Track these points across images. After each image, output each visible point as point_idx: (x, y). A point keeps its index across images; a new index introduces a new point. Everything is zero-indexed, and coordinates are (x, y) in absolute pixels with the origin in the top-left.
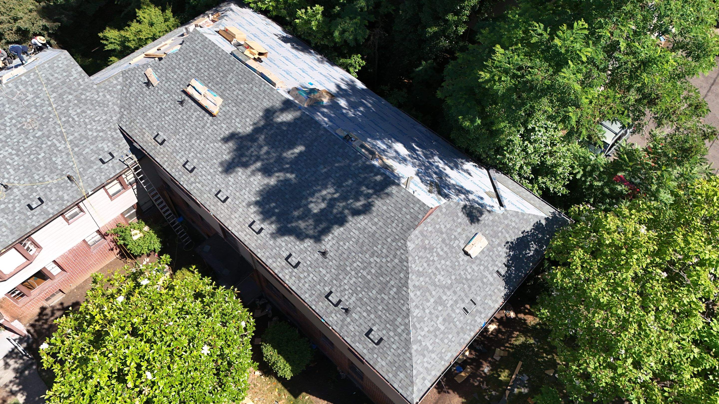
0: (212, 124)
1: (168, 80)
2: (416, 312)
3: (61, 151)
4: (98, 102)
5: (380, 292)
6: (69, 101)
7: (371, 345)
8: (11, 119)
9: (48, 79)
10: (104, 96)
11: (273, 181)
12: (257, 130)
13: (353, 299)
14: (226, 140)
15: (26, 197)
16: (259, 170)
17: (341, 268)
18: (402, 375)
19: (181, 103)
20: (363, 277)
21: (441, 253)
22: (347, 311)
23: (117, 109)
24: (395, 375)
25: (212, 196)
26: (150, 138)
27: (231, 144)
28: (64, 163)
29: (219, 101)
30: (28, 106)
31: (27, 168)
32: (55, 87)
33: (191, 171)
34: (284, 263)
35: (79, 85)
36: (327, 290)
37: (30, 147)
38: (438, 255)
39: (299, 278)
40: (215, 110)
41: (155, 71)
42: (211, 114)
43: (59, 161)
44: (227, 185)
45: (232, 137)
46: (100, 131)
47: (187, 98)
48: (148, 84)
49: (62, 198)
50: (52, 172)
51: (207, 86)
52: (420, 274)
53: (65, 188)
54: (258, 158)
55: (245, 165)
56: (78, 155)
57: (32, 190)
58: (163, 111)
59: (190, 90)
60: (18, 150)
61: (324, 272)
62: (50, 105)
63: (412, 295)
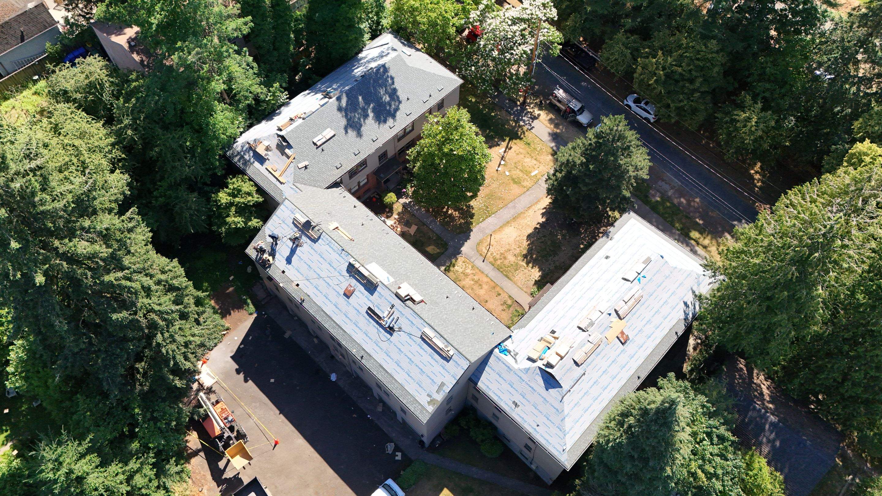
11: (371, 115)
12: (346, 116)
14: (346, 132)
16: (364, 120)
19: (323, 150)
25: (374, 143)
26: (336, 172)
27: (349, 131)
29: (329, 129)
33: (359, 152)
34: (409, 117)
36: (422, 102)
39: (416, 112)
42: (334, 135)
45: (346, 129)
47: (322, 147)
48: (306, 167)
54: (359, 119)
55: (361, 126)
59: (319, 143)
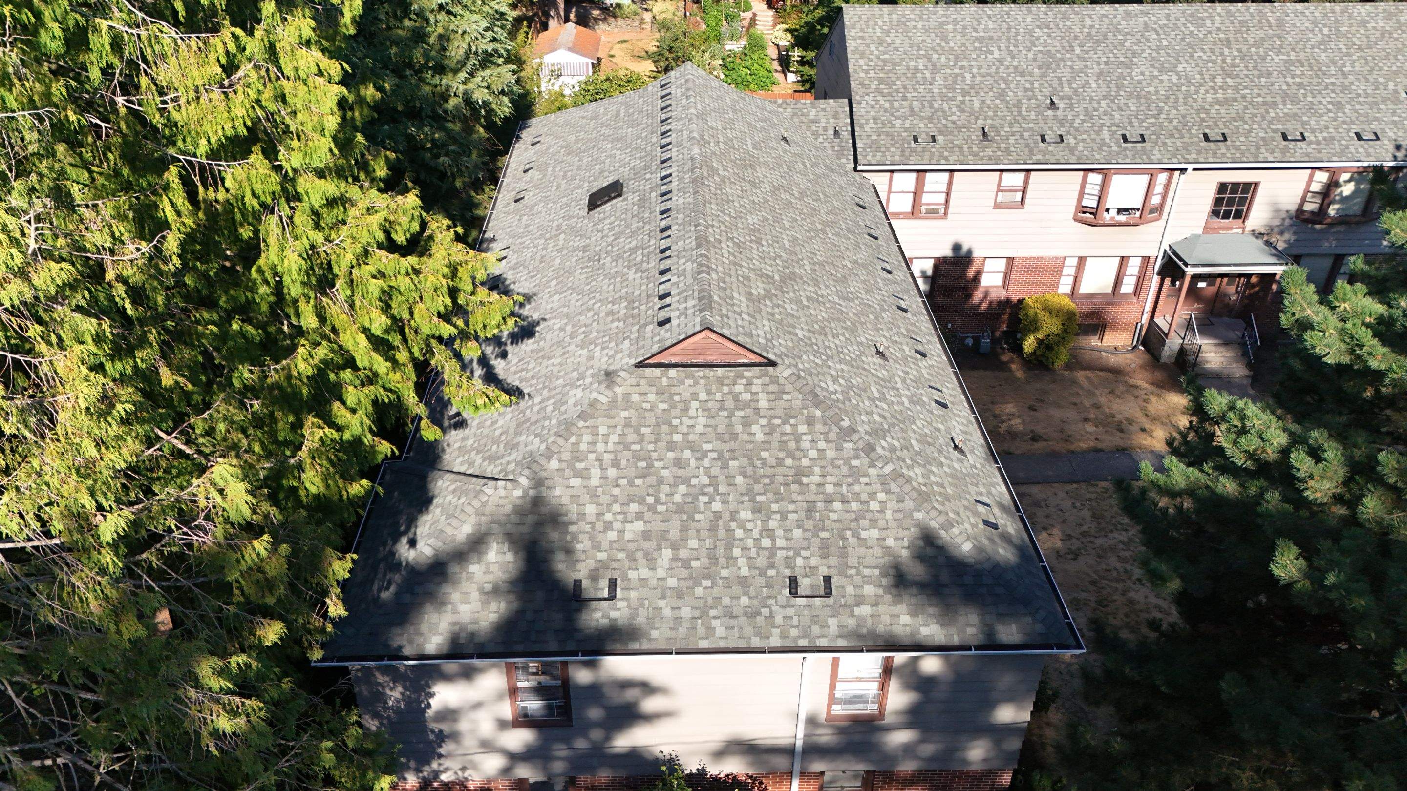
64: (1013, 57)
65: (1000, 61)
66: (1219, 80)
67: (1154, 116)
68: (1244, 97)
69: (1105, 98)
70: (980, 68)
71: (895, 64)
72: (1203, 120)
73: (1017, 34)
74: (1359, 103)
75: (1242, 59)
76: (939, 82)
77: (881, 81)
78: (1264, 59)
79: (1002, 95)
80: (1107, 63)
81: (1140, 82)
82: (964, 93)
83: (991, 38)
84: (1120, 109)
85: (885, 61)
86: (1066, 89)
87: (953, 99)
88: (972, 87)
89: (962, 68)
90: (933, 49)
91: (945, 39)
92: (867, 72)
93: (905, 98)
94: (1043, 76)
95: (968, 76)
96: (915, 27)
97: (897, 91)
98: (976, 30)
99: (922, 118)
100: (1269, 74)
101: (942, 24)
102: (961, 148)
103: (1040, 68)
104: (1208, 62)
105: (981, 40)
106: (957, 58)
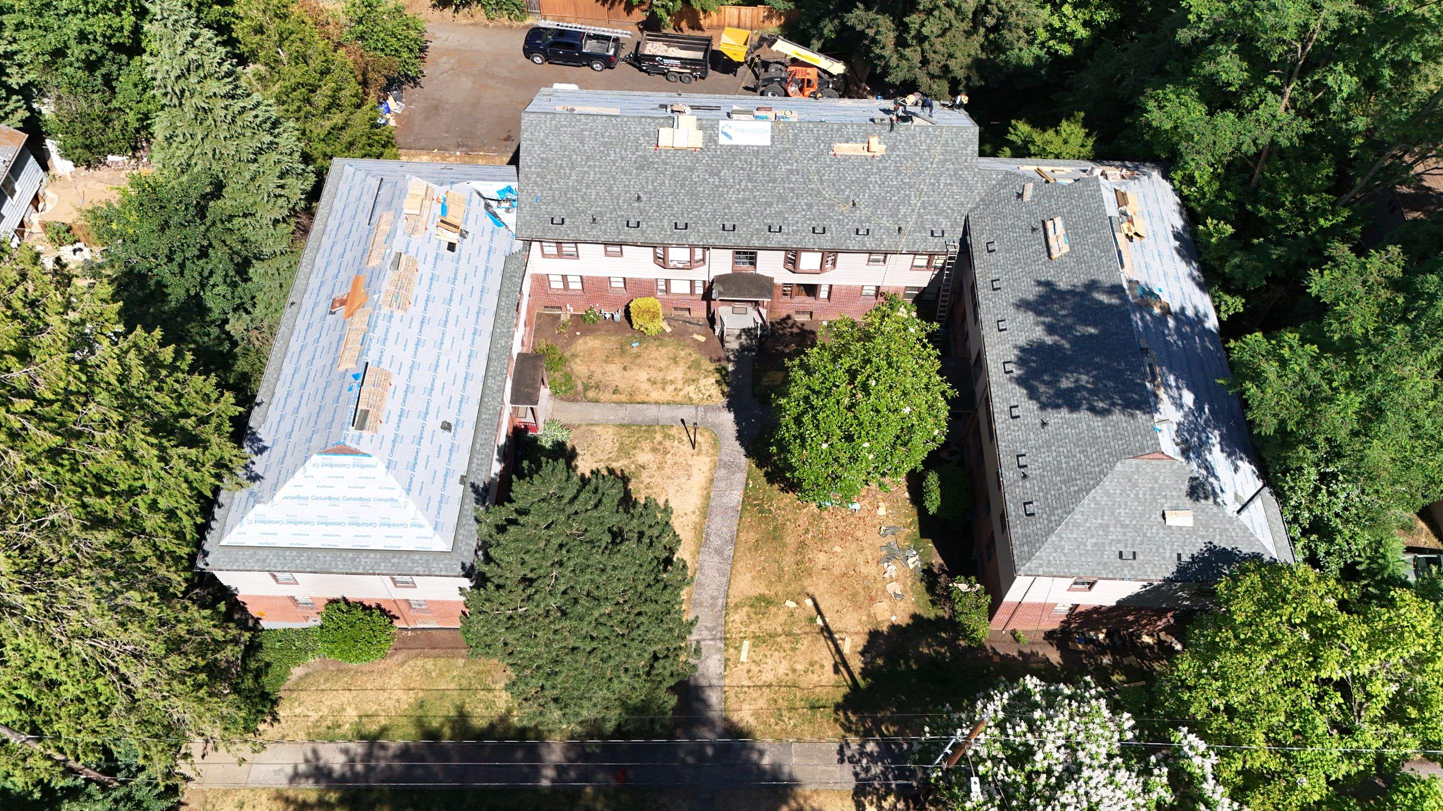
0: (1044, 264)
1: (1038, 204)
2: (1077, 516)
3: (910, 205)
4: (968, 184)
5: (1063, 482)
6: (948, 169)
7: (1022, 512)
8: (898, 156)
9: (947, 142)
10: (977, 182)
11: (1049, 340)
12: (1072, 292)
13: (1038, 472)
14: (1042, 284)
15: (861, 222)
16: (1045, 324)
17: (1048, 444)
18: (1026, 548)
19: (1034, 230)
20: (1060, 463)
21: (1141, 496)
22: (1025, 476)
23: (978, 200)
24: (1021, 545)
25: (994, 320)
26: (984, 242)
27: (1041, 289)
28: (905, 216)
29: (1066, 249)
30: (916, 154)
31: (878, 200)
32: (946, 151)
33: (994, 290)
34: (1007, 409)
35: (966, 161)
36: (1023, 452)
37: (892, 186)
38: (1137, 494)
39: (1008, 428)
40: (1055, 254)
41: (1035, 189)
42: (1049, 255)
43: (902, 211)
44: (1014, 320)
45: (1047, 284)
46: (949, 208)
47: (1041, 229)
48: (1020, 196)
49: (882, 241)
50: (891, 216)
51: (1066, 230)
52: (1107, 493)
53: (890, 235)
54: (1053, 315)
55: (1038, 313)
56: (920, 215)
57: (868, 220)
58: (1013, 226)
59: (1049, 225)
60: (883, 183)
61: (1032, 436)
62: (932, 163)
63: (1086, 501)
64: (622, 159)
65: (614, 162)
66: (744, 183)
67: (698, 210)
68: (755, 197)
69: (672, 194)
70: (600, 167)
71: (549, 162)
72: (726, 214)
73: (628, 140)
74: (823, 205)
75: (763, 167)
76: (574, 177)
77: (538, 175)
78: (775, 168)
79: (609, 190)
80: (679, 167)
81: (696, 183)
82: (588, 187)
83: (611, 143)
84: (679, 203)
85: (542, 159)
86: (650, 187)
87: (580, 191)
88: (593, 182)
89: (589, 166)
90: (574, 150)
91: (582, 143)
92: (530, 167)
93: (551, 188)
94: (638, 175)
95: (592, 173)
96: (565, 132)
97: (547, 183)
98: (603, 137)
99: (559, 205)
100: (775, 181)
101: (583, 130)
102: (578, 227)
103: (637, 169)
104: (742, 169)
105: (605, 144)
106: (588, 157)
